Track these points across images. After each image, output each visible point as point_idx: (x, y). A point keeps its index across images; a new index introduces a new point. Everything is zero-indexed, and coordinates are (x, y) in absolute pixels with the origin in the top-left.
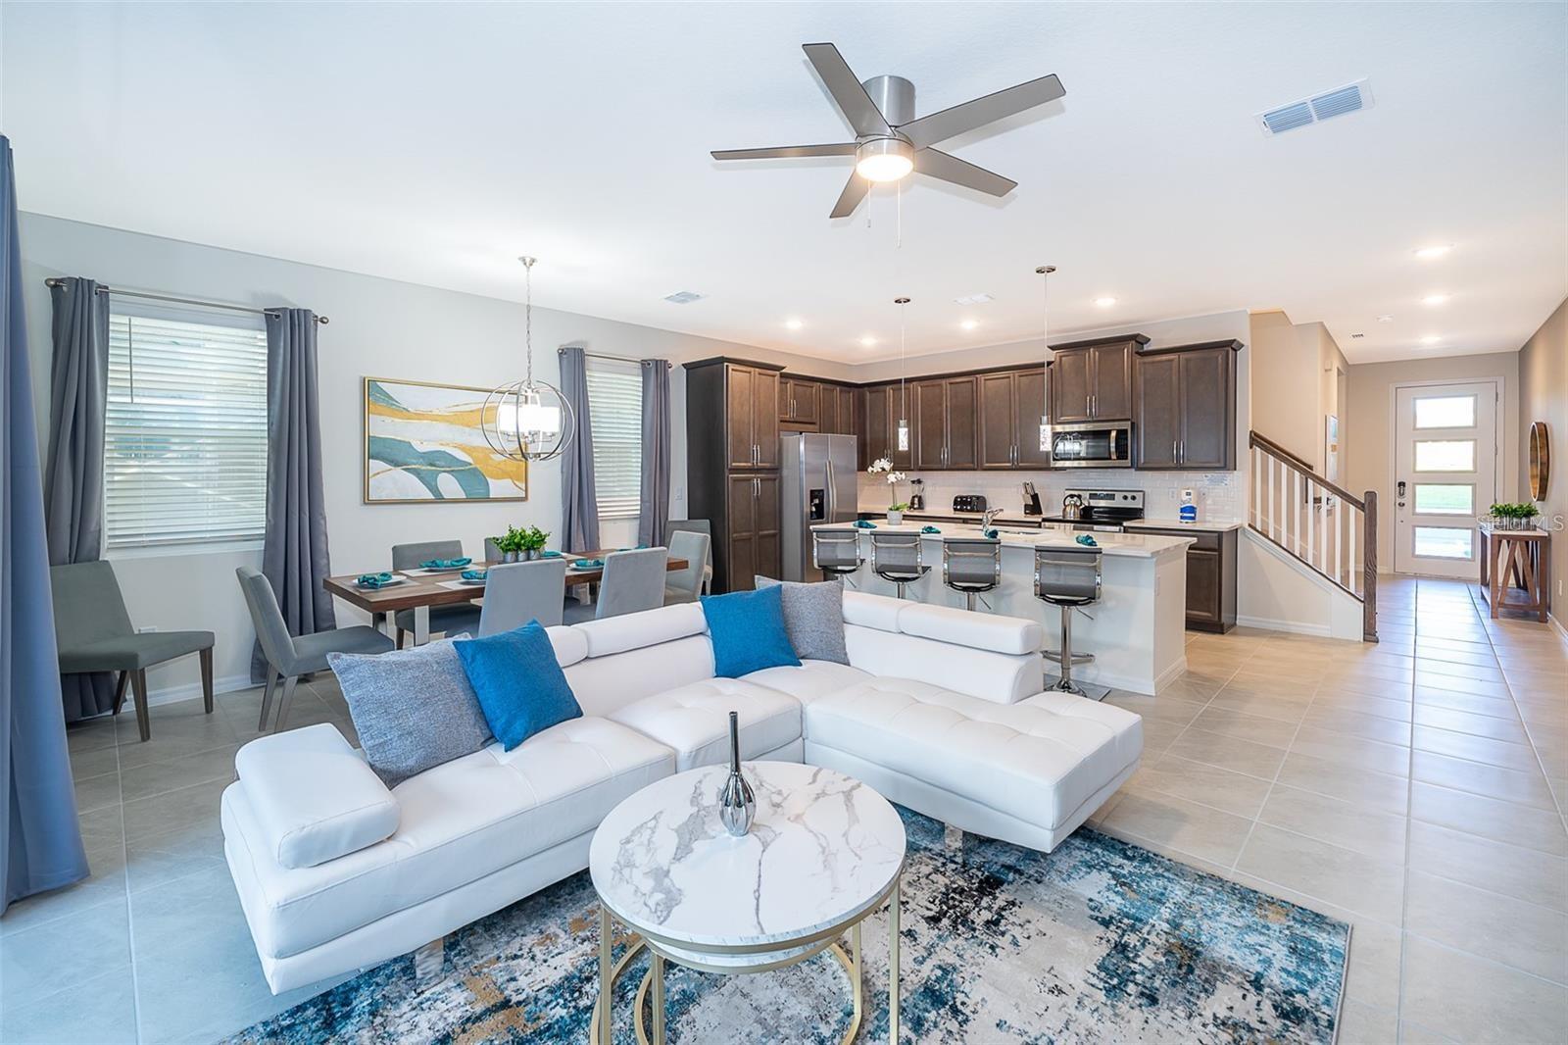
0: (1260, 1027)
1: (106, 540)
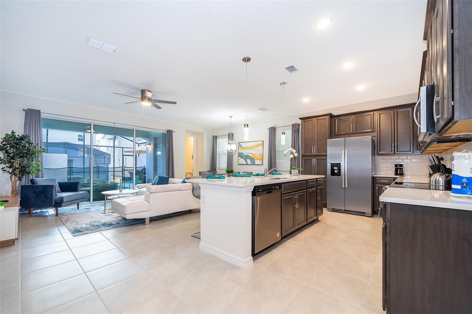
1: (217, 168)
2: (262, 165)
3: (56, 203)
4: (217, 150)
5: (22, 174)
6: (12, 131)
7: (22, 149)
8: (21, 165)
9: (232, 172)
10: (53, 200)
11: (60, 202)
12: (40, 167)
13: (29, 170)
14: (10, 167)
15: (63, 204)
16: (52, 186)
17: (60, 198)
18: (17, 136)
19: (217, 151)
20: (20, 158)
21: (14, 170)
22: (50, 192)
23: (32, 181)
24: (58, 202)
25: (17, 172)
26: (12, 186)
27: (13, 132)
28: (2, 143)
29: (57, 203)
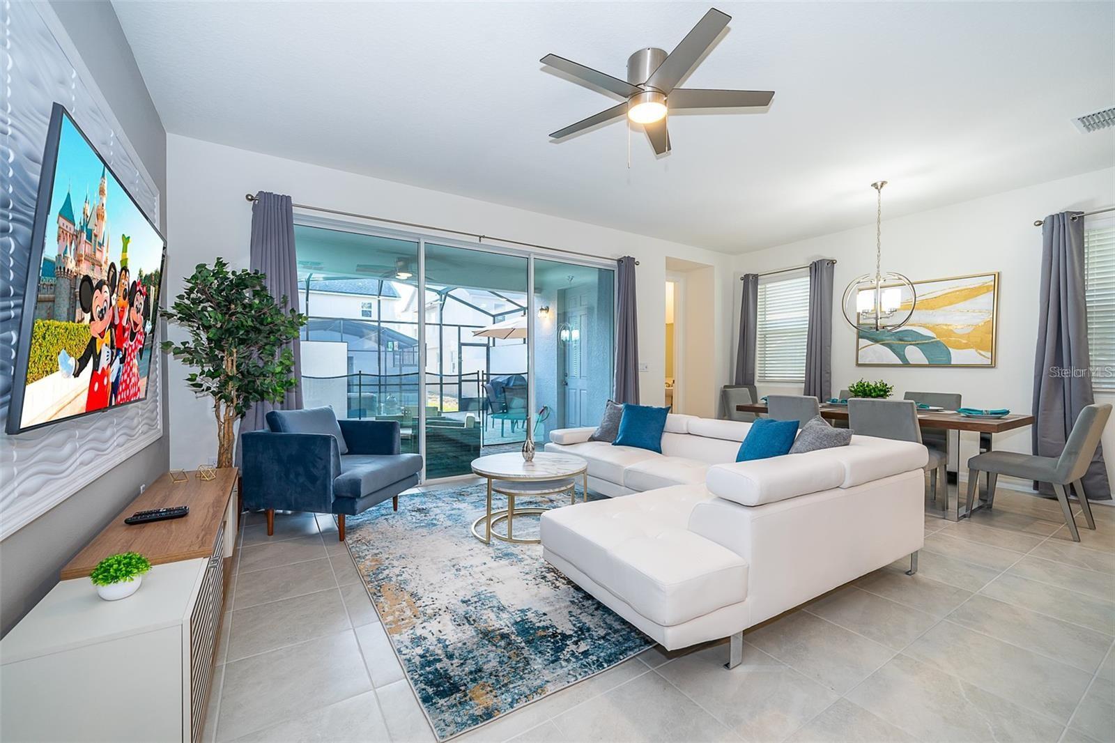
0: (423, 625)
1: (757, 378)
2: (992, 366)
3: (338, 497)
5: (245, 397)
6: (218, 259)
7: (241, 313)
8: (243, 367)
10: (331, 488)
11: (349, 495)
12: (293, 374)
13: (262, 384)
14: (212, 375)
15: (360, 504)
16: (326, 440)
17: (350, 480)
18: (230, 276)
20: (239, 344)
21: (223, 385)
22: (321, 459)
23: (272, 419)
24: (344, 494)
25: (232, 390)
26: (219, 436)
27: (220, 264)
28: (189, 295)
29: (344, 497)
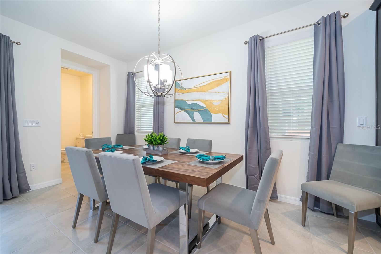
1: (136, 130)
2: (228, 123)
4: (136, 98)
9: (163, 141)
19: (136, 100)
